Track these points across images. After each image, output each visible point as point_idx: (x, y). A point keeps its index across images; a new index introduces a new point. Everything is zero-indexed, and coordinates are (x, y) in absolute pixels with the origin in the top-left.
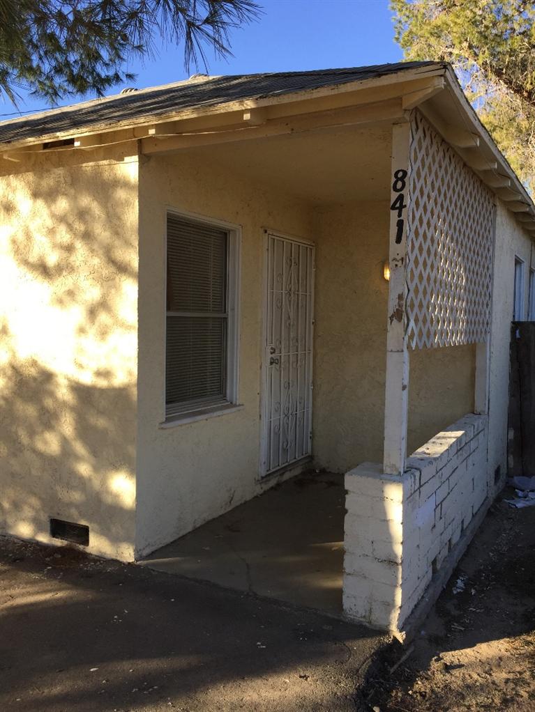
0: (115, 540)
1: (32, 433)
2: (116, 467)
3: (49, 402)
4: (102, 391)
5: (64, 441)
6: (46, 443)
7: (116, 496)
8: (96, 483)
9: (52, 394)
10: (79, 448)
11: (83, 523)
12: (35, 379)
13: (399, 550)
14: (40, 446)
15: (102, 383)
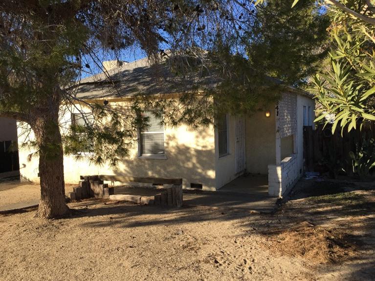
0: (210, 186)
1: (184, 163)
2: (209, 169)
3: (188, 155)
4: (204, 151)
5: (194, 164)
6: (188, 165)
7: (209, 176)
8: (204, 173)
9: (189, 153)
10: (198, 165)
11: (200, 183)
12: (184, 149)
13: (280, 180)
14: (186, 166)
15: (204, 149)
